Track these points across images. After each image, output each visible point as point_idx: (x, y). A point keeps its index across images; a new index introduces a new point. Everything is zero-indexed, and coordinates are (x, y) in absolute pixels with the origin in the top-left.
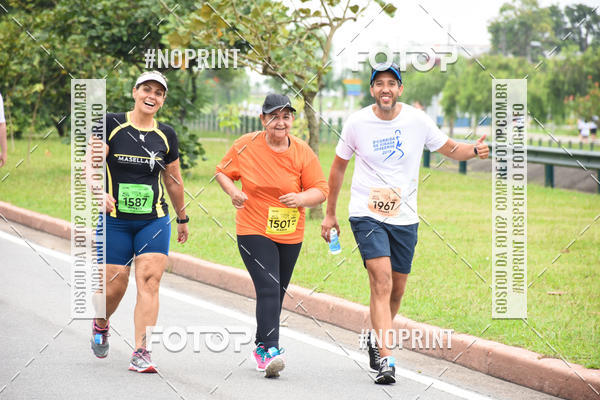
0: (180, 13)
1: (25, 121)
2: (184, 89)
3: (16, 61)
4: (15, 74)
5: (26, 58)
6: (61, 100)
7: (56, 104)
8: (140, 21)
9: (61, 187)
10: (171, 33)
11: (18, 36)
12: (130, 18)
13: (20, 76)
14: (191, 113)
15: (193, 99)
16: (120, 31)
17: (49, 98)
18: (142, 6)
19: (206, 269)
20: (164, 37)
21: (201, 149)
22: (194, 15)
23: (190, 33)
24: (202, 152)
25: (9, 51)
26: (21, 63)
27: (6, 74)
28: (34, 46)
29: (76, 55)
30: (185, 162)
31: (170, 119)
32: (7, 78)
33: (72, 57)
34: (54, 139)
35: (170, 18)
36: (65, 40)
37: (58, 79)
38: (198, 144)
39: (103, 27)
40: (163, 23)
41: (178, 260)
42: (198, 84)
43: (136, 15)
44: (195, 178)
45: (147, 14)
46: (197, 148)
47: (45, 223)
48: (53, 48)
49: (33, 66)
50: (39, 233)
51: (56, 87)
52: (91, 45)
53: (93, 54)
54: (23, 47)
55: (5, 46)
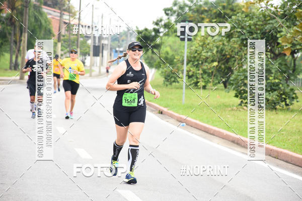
0: (288, 27)
1: (208, 80)
2: (289, 65)
3: (205, 51)
4: (204, 57)
5: (210, 50)
6: (226, 71)
7: (223, 72)
8: (267, 31)
9: (224, 113)
10: (283, 37)
11: (207, 39)
12: (262, 29)
13: (207, 58)
14: (292, 78)
15: (294, 71)
16: (257, 36)
17: (220, 69)
18: (269, 24)
19: (296, 158)
20: (280, 39)
21: (296, 96)
22: (295, 28)
23: (293, 37)
24: (297, 98)
25: (202, 46)
26: (207, 52)
27: (200, 57)
28: (214, 44)
29: (235, 48)
30: (288, 103)
31: (281, 80)
32: (201, 59)
33: (232, 49)
34: (222, 90)
35: (283, 30)
36: (229, 40)
37: (225, 60)
38: (295, 94)
39: (248, 34)
40: (280, 32)
41: (281, 152)
42: (297, 62)
43: (266, 28)
44: (292, 111)
45: (271, 27)
46: (294, 96)
47: (215, 131)
48: (223, 44)
49: (213, 53)
50: (212, 136)
51: (224, 64)
52: (242, 43)
53: (243, 47)
54: (208, 44)
55: (200, 44)
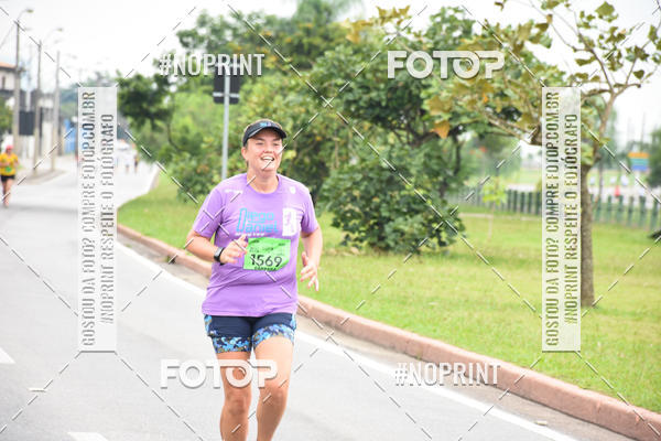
2: (445, 158)
6: (314, 169)
7: (308, 173)
8: (400, 84)
10: (433, 97)
11: (272, 99)
12: (390, 81)
14: (454, 185)
15: (457, 170)
16: (379, 96)
17: (301, 167)
20: (426, 102)
21: (461, 225)
22: (457, 79)
23: (452, 98)
24: (462, 228)
28: (287, 110)
29: (332, 120)
30: (444, 239)
31: (428, 191)
33: (327, 122)
35: (433, 83)
36: (320, 104)
37: (312, 147)
38: (459, 220)
39: (360, 91)
40: (426, 87)
41: (429, 346)
42: (463, 153)
43: (397, 78)
44: (453, 257)
46: (457, 224)
48: (308, 112)
51: (309, 155)
52: (347, 109)
53: (349, 120)
54: (275, 111)
55: (259, 110)
